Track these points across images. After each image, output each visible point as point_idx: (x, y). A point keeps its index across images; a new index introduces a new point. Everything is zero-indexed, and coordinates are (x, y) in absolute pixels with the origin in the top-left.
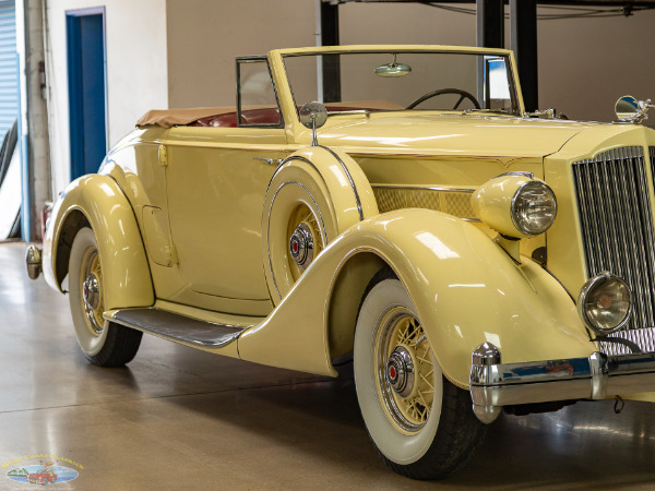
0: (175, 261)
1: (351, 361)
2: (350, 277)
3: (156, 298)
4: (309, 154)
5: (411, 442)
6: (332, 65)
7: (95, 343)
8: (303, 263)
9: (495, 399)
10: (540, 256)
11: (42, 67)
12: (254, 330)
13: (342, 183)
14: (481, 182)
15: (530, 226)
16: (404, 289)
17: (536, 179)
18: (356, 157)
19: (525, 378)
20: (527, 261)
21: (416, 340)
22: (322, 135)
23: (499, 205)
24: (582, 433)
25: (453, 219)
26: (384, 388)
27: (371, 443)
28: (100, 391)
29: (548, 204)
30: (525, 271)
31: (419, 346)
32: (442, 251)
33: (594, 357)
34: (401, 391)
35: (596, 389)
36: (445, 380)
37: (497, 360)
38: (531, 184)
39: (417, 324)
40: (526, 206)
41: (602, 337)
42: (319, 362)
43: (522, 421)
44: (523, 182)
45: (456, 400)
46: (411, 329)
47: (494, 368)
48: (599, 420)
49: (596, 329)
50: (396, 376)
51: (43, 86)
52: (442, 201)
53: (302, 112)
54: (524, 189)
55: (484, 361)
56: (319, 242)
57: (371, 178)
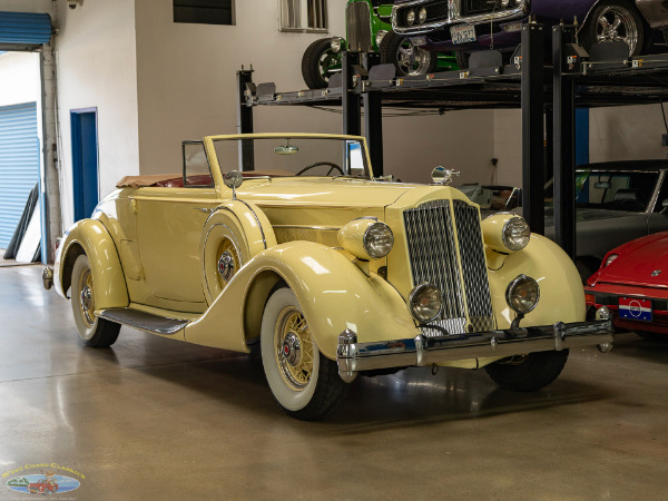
0: (142, 277)
1: (259, 342)
2: (258, 287)
3: (130, 301)
4: (231, 205)
5: (298, 396)
6: (248, 146)
7: (89, 332)
8: (227, 277)
9: (354, 367)
10: (383, 272)
11: (55, 147)
12: (195, 322)
13: (253, 224)
14: (344, 224)
15: (376, 252)
16: (293, 294)
17: (379, 221)
18: (262, 207)
19: (373, 352)
20: (374, 275)
21: (302, 328)
22: (239, 192)
23: (355, 239)
24: (413, 388)
25: (327, 248)
26: (281, 359)
27: (273, 396)
28: (93, 364)
29: (387, 237)
30: (373, 282)
31: (304, 332)
32: (319, 269)
33: (418, 338)
34: (292, 362)
35: (419, 359)
36: (321, 354)
37: (355, 341)
38: (376, 225)
39: (302, 317)
40: (373, 239)
41: (423, 325)
42: (238, 343)
43: (375, 380)
44: (371, 223)
45: (328, 367)
46: (298, 321)
47: (353, 346)
48: (423, 380)
49: (419, 319)
50: (289, 353)
51: (55, 160)
52: (319, 237)
53: (226, 177)
54: (372, 228)
55: (347, 342)
56: (238, 263)
57: (272, 221)
